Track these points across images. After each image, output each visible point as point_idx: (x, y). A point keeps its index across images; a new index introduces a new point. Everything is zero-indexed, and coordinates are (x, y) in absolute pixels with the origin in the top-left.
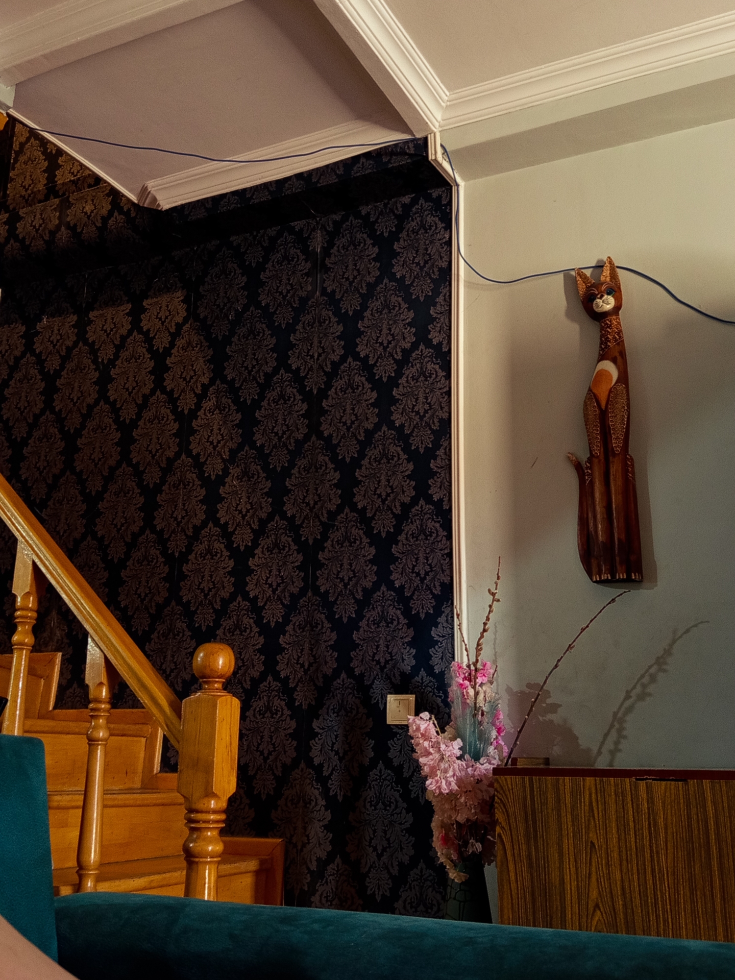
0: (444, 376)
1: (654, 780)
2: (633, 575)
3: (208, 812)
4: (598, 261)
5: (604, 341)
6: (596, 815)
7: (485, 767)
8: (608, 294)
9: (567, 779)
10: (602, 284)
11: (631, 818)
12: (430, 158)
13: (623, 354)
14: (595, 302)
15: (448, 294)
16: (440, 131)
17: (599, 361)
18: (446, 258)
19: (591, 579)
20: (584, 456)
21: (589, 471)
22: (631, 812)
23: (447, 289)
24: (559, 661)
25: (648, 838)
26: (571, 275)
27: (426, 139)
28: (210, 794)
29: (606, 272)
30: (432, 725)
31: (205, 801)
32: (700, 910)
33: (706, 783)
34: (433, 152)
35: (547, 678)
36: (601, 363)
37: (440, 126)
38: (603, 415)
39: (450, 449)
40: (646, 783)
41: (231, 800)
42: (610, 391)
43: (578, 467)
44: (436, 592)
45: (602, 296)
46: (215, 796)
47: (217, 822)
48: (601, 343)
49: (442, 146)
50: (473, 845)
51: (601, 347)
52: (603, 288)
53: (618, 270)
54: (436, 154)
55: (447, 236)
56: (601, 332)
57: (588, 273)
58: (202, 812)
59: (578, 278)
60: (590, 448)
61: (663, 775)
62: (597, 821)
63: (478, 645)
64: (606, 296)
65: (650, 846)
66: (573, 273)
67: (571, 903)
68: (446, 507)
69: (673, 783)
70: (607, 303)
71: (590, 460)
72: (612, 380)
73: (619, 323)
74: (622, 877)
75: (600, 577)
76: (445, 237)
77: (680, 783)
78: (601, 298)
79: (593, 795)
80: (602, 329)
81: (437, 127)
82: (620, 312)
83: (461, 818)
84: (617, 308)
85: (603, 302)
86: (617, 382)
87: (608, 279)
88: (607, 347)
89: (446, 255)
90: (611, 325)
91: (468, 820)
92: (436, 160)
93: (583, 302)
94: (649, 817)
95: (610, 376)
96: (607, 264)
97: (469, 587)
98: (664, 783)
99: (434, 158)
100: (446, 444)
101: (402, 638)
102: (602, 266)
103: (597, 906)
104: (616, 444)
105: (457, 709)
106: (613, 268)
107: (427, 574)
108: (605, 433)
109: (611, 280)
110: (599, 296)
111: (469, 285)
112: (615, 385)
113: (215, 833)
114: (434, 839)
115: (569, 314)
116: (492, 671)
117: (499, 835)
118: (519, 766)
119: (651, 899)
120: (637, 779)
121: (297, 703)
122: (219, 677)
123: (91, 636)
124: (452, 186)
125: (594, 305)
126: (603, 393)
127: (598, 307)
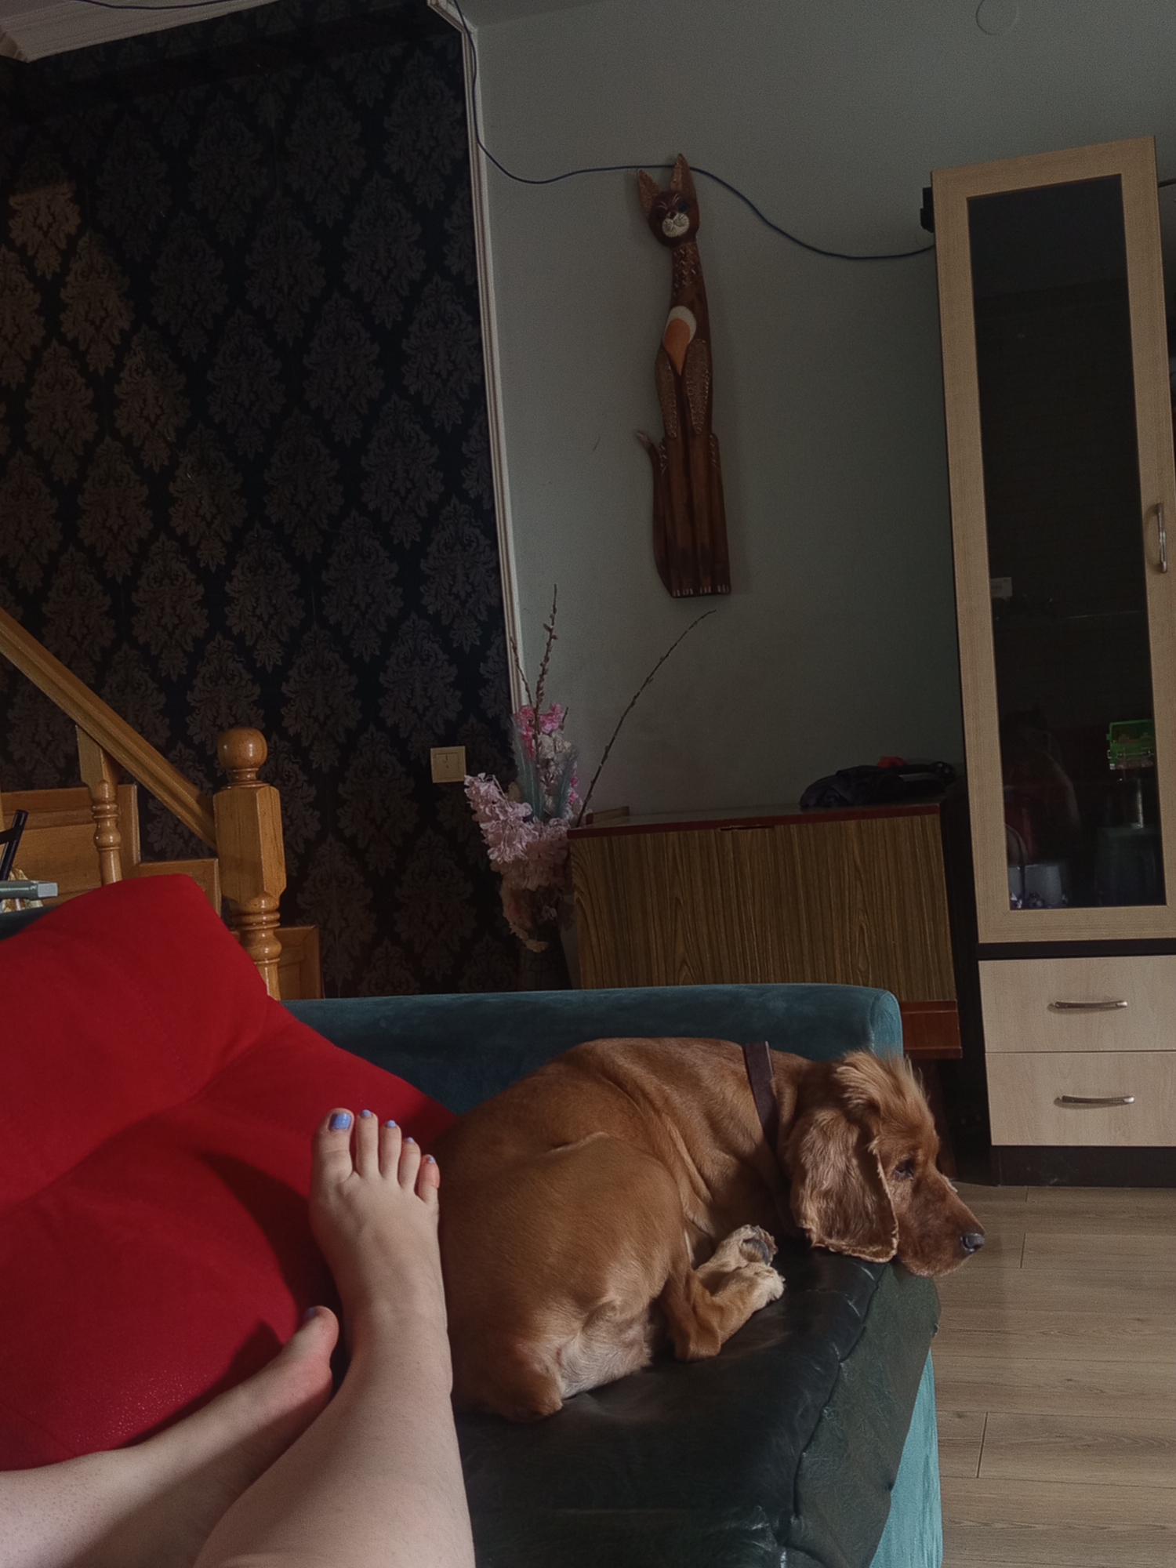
1: (739, 829)
2: (719, 587)
3: (259, 913)
6: (680, 870)
7: (559, 827)
9: (649, 835)
10: (673, 194)
11: (717, 870)
13: (702, 297)
17: (673, 306)
19: (671, 594)
20: (657, 436)
21: (665, 457)
22: (716, 865)
24: (635, 697)
25: (735, 889)
28: (258, 891)
30: (493, 787)
31: (256, 901)
32: (788, 955)
33: (794, 828)
35: (623, 718)
36: (674, 309)
38: (680, 381)
40: (732, 834)
41: (283, 898)
42: (688, 351)
43: (652, 451)
44: (482, 619)
45: (673, 215)
46: (266, 895)
47: (271, 922)
50: (547, 912)
56: (674, 264)
58: (254, 914)
59: (641, 185)
60: (665, 426)
61: (748, 824)
62: (681, 876)
63: (539, 689)
64: (677, 215)
65: (737, 896)
67: (658, 961)
68: (486, 507)
69: (759, 830)
70: (677, 225)
71: (665, 442)
74: (709, 930)
75: (681, 593)
77: (767, 830)
79: (677, 851)
80: (675, 260)
82: (697, 235)
83: (531, 885)
84: (693, 231)
85: (675, 223)
86: (695, 338)
88: (682, 286)
91: (539, 886)
93: (649, 220)
94: (735, 867)
95: (686, 328)
96: (679, 164)
98: (750, 831)
101: (443, 678)
103: (684, 962)
104: (696, 421)
105: (520, 759)
107: (468, 595)
108: (683, 406)
109: (684, 189)
112: (693, 341)
113: (271, 933)
114: (505, 909)
116: (562, 715)
117: (578, 901)
118: (596, 825)
119: (739, 948)
120: (722, 830)
121: (315, 766)
122: (252, 767)
123: (80, 727)
124: (460, 34)
125: (664, 227)
126: (679, 354)
127: (669, 229)
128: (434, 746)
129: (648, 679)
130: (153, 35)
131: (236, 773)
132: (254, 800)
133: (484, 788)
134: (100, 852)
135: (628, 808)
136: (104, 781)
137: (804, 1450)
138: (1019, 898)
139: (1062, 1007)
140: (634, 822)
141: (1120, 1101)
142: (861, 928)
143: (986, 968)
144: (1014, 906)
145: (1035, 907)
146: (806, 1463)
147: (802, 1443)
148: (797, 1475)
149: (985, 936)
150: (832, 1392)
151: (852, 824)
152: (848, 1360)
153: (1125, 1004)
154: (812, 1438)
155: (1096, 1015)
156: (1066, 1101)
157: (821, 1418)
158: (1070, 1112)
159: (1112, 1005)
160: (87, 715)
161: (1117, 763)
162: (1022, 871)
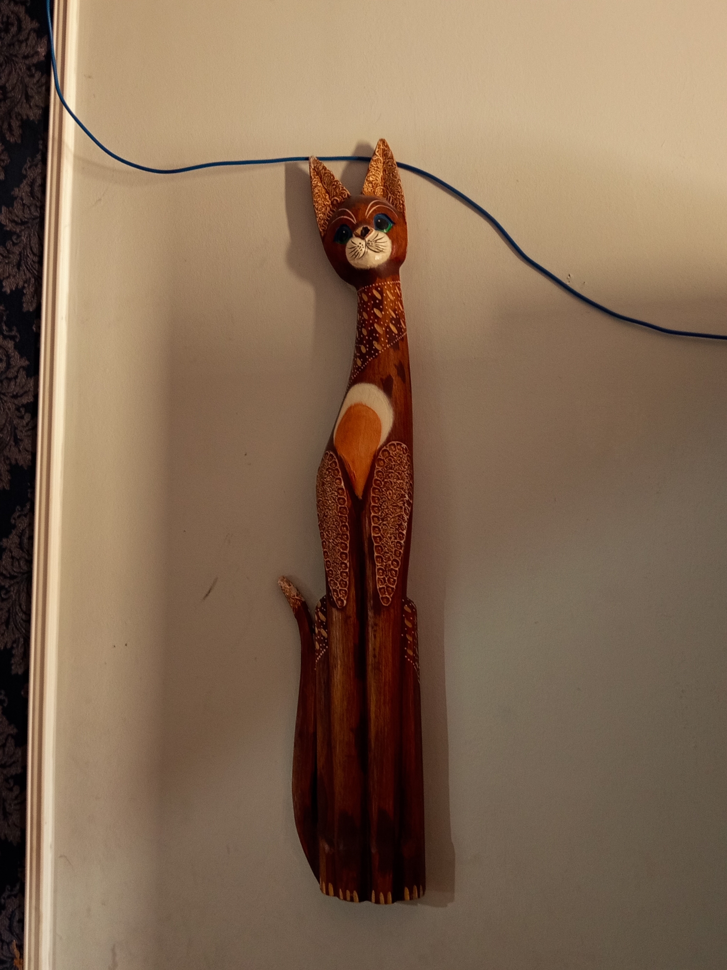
0: (23, 368)
2: (407, 891)
4: (360, 147)
5: (365, 337)
8: (380, 227)
10: (367, 201)
13: (403, 370)
14: (349, 244)
15: (39, 181)
17: (355, 381)
18: (37, 99)
23: (39, 170)
26: (302, 172)
29: (376, 175)
36: (357, 388)
38: (358, 510)
39: (31, 538)
45: (366, 232)
48: (360, 341)
51: (358, 349)
52: (370, 211)
53: (402, 173)
55: (42, 51)
56: (360, 313)
57: (337, 170)
59: (316, 181)
64: (373, 234)
66: (305, 167)
70: (375, 250)
72: (379, 432)
73: (399, 297)
76: (37, 53)
78: (363, 236)
80: (363, 307)
82: (401, 269)
84: (397, 260)
85: (367, 245)
87: (379, 191)
88: (372, 351)
89: (39, 93)
90: (381, 302)
93: (323, 239)
95: (376, 421)
96: (379, 156)
97: (60, 857)
100: (22, 524)
102: (368, 160)
104: (383, 583)
106: (391, 167)
108: (361, 553)
109: (385, 195)
110: (359, 231)
111: (83, 165)
112: (385, 444)
115: (294, 259)
126: (360, 463)
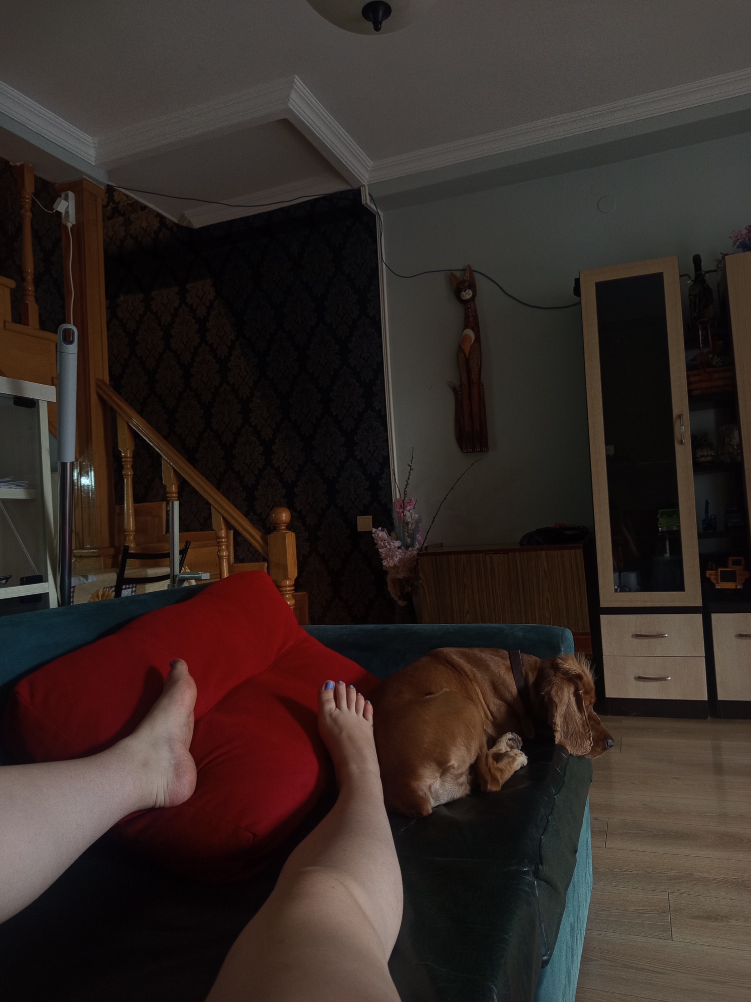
0: (377, 336)
1: (493, 554)
2: (483, 448)
3: (286, 587)
4: (463, 266)
5: (467, 317)
6: (467, 571)
7: (413, 551)
8: (469, 289)
9: (453, 556)
10: (466, 282)
11: (483, 572)
12: (363, 203)
13: (477, 324)
14: (462, 294)
15: (377, 285)
16: (368, 185)
17: (464, 329)
19: (462, 450)
21: (460, 392)
22: (483, 569)
23: (377, 282)
24: (447, 496)
25: (491, 579)
27: (360, 190)
28: (286, 577)
29: (468, 274)
30: (385, 533)
31: (285, 581)
32: (515, 610)
33: (517, 554)
34: (365, 199)
35: (441, 505)
37: (367, 182)
38: (467, 361)
39: (384, 380)
40: (490, 556)
41: (296, 580)
42: (471, 348)
43: (455, 390)
44: (380, 461)
46: (289, 579)
47: (291, 590)
48: (465, 318)
49: (369, 194)
50: (407, 588)
51: (465, 320)
52: (466, 284)
53: (474, 273)
54: (366, 200)
56: (466, 311)
58: (284, 587)
59: (452, 277)
60: (461, 380)
61: (497, 552)
62: (467, 574)
63: (405, 491)
64: (467, 290)
65: (492, 582)
67: (456, 612)
68: (383, 413)
69: (502, 555)
70: (467, 295)
71: (460, 387)
72: (471, 341)
73: (475, 306)
74: (479, 597)
75: (467, 450)
76: (373, 249)
77: (505, 555)
79: (465, 563)
80: (466, 309)
81: (366, 182)
82: (475, 299)
83: (401, 576)
84: (474, 296)
85: (466, 294)
86: (474, 342)
87: (468, 278)
88: (469, 320)
89: (375, 260)
90: (470, 307)
91: (404, 577)
92: (366, 203)
93: (455, 293)
94: (491, 570)
95: (470, 338)
96: (468, 269)
98: (498, 555)
99: (365, 202)
100: (381, 377)
101: (363, 486)
103: (468, 613)
104: (474, 377)
105: (396, 522)
106: (471, 272)
107: (375, 451)
108: (469, 371)
109: (470, 279)
111: (389, 279)
113: (290, 595)
114: (389, 587)
115: (448, 298)
116: (414, 503)
117: (422, 584)
118: (429, 551)
120: (485, 554)
121: (308, 523)
122: (284, 524)
123: (213, 506)
124: (375, 216)
125: (461, 296)
126: (467, 348)
127: (463, 296)
128: (359, 516)
129: (452, 488)
130: (248, 217)
131: (278, 527)
132: (285, 538)
133: (381, 534)
134: (220, 559)
135: (442, 543)
136: (222, 529)
137: (542, 835)
138: (618, 587)
139: (637, 636)
140: (445, 550)
141: (664, 679)
142: (547, 599)
143: (604, 619)
144: (616, 591)
145: (625, 591)
146: (543, 841)
147: (541, 832)
148: (540, 846)
149: (603, 604)
150: (552, 809)
151: (543, 553)
152: (558, 795)
153: (666, 635)
154: (545, 830)
155: (653, 640)
156: (640, 678)
157: (548, 821)
158: (641, 684)
159: (661, 636)
160: (216, 501)
161: (662, 528)
162: (620, 575)
